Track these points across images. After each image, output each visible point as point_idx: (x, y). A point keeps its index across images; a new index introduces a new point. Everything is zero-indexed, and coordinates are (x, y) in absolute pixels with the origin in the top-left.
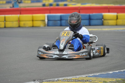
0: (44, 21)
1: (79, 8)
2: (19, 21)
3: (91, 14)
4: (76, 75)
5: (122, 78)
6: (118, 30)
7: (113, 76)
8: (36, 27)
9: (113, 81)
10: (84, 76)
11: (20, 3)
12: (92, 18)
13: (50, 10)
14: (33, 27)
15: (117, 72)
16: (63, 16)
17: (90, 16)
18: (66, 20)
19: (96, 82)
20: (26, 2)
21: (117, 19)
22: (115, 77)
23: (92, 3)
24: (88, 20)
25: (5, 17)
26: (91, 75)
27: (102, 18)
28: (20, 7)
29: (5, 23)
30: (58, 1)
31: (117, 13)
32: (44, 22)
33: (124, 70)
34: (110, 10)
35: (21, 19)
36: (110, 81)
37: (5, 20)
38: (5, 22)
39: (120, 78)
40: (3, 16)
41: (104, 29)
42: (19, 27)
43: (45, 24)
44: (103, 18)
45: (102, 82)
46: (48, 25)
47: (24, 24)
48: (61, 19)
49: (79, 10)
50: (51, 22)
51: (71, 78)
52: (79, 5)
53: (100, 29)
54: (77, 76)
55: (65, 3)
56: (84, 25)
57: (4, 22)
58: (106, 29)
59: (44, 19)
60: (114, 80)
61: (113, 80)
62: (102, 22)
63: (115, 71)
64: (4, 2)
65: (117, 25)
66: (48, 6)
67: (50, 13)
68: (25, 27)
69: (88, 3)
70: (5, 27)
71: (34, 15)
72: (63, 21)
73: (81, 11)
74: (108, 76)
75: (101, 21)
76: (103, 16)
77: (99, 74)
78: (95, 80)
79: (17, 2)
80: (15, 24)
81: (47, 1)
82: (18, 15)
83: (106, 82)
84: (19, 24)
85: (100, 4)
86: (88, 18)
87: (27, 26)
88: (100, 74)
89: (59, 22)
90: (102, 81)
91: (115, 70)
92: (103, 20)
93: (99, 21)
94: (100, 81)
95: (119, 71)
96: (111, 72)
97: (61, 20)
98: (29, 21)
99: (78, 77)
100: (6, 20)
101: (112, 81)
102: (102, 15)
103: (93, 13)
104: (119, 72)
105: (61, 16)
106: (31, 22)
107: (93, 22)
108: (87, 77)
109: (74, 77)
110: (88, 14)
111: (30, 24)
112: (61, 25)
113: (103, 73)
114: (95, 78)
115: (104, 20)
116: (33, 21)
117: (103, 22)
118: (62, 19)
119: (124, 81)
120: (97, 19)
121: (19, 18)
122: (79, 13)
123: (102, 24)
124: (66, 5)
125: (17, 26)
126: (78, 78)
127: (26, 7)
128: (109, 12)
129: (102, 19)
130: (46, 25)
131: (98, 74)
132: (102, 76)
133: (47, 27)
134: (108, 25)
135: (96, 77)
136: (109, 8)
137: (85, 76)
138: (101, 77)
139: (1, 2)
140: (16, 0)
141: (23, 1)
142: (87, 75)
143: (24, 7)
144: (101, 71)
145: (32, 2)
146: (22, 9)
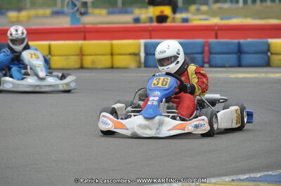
0: (137, 55)
1: (216, 28)
2: (81, 54)
3: (242, 41)
8: (118, 68)
10: (228, 179)
11: (82, 14)
12: (245, 49)
13: (150, 31)
14: (112, 67)
17: (239, 44)
20: (97, 11)
23: (245, 16)
24: (236, 53)
25: (50, 46)
26: (242, 177)
27: (267, 50)
28: (84, 24)
32: (137, 58)
35: (86, 51)
37: (50, 53)
38: (50, 56)
40: (46, 43)
41: (272, 76)
42: (82, 67)
43: (140, 61)
44: (269, 50)
46: (146, 66)
47: (93, 62)
49: (216, 31)
52: (215, 21)
53: (263, 75)
55: (184, 15)
56: (227, 65)
58: (277, 76)
59: (137, 52)
62: (265, 59)
66: (145, 23)
67: (151, 38)
68: (96, 69)
69: (236, 16)
70: (50, 68)
71: (115, 42)
73: (219, 33)
75: (264, 56)
76: (269, 46)
77: (262, 174)
79: (78, 13)
80: (73, 62)
81: (143, 11)
82: (80, 42)
84: (82, 60)
85: (261, 18)
86: (236, 49)
87: (99, 66)
88: (264, 175)
92: (269, 54)
98: (104, 55)
99: (213, 180)
100: (53, 52)
102: (268, 42)
103: (246, 38)
106: (109, 57)
107: (247, 59)
108: (233, 180)
110: (236, 41)
111: (105, 61)
113: (270, 173)
114: (252, 184)
115: (272, 54)
116: (112, 54)
117: (269, 58)
120: (256, 53)
121: (81, 49)
122: (216, 38)
123: (268, 64)
124: (185, 20)
125: (78, 65)
126: (215, 183)
127: (96, 24)
129: (267, 53)
130: (143, 65)
131: (259, 175)
132: (268, 179)
133: (143, 69)
135: (254, 181)
137: (231, 179)
138: (266, 181)
139: (40, 12)
140: (76, 9)
141: (90, 10)
142: (234, 177)
143: (92, 24)
144: (267, 168)
145: (109, 13)
146: (89, 28)
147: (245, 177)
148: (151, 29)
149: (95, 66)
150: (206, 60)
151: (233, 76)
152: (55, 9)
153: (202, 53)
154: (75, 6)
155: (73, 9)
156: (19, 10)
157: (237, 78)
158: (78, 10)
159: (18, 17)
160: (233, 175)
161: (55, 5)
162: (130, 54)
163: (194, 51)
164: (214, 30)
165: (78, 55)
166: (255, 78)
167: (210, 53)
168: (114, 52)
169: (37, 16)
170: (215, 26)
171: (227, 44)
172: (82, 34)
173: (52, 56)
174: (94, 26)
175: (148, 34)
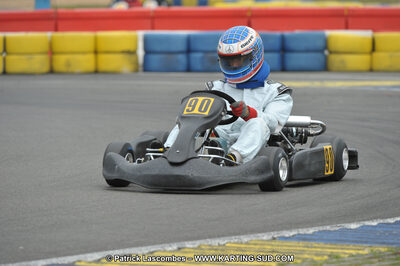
0: (132, 53)
1: (249, 14)
2: (51, 52)
3: (287, 33)
4: (239, 234)
5: (392, 244)
6: (376, 87)
7: (360, 237)
8: (105, 73)
9: (362, 255)
10: (266, 237)
12: (292, 45)
13: (152, 18)
14: (96, 72)
15: (375, 223)
16: (196, 38)
17: (283, 39)
18: (206, 52)
19: (306, 256)
21: (373, 49)
22: (366, 242)
24: (278, 51)
25: (5, 40)
26: (287, 234)
27: (325, 46)
28: (56, 8)
29: (4, 60)
31: (374, 30)
32: (133, 57)
33: (398, 219)
34: (350, 21)
35: (57, 48)
36: (351, 255)
37: (5, 50)
38: (4, 55)
39: (384, 243)
41: (331, 84)
42: (52, 71)
43: (137, 63)
44: (327, 47)
45: (326, 257)
46: (146, 68)
47: (68, 64)
48: (189, 47)
49: (249, 18)
50: (155, 59)
51: (222, 243)
52: (247, 3)
53: (317, 84)
54: (242, 237)
57: (1, 54)
58: (339, 84)
59: (132, 49)
60: (366, 251)
61: (361, 252)
62: (323, 61)
63: (367, 223)
65: (371, 70)
67: (153, 28)
68: (72, 74)
70: (5, 73)
71: (102, 34)
72: (196, 57)
73: (254, 22)
74: (343, 238)
75: (319, 55)
76: (326, 41)
77: (316, 229)
78: (302, 252)
80: (39, 63)
82: (49, 34)
83: (337, 257)
84: (51, 61)
86: (277, 45)
87: (78, 69)
88: (320, 232)
89: (182, 58)
90: (323, 255)
91: (368, 220)
92: (326, 52)
93: (313, 55)
94: (317, 255)
95: (382, 221)
96: (353, 226)
97: (189, 51)
98: (84, 53)
99: (245, 239)
100: (9, 49)
101: (358, 255)
102: (324, 35)
103: (293, 29)
104: (380, 225)
105: (189, 40)
106: (91, 57)
107: (293, 59)
108: (274, 239)
109: (234, 239)
110: (278, 33)
111: (86, 62)
112: (189, 69)
113: (328, 228)
114: (301, 244)
115: (331, 52)
116: (96, 52)
117: (326, 59)
118: (193, 47)
119: (395, 254)
120: (308, 51)
121: (51, 44)
123: (325, 68)
124: (203, 2)
125: (46, 68)
126: (247, 243)
127: (73, 7)
128: (347, 27)
129: (321, 51)
130: (141, 69)
131: (311, 231)
132: (325, 237)
133: (141, 74)
134: (345, 71)
135: (305, 240)
136: (346, 13)
137: (270, 237)
138: (320, 239)
142: (275, 234)
143: (67, 7)
144: (322, 221)
146: (62, 14)
147: (292, 234)
148: (152, 15)
149: (71, 69)
160: (273, 231)
162: (123, 52)
164: (246, 17)
165: (46, 53)
166: (305, 88)
168: (99, 49)
170: (247, 10)
172: (52, 23)
173: (8, 54)
174: (70, 11)
175: (149, 22)
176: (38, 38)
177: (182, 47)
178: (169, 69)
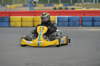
1: (84, 12)
2: (34, 21)
3: (94, 17)
11: (34, 6)
12: (95, 20)
13: (60, 13)
16: (71, 18)
18: (73, 21)
20: (40, 5)
23: (96, 8)
24: (92, 21)
25: (22, 18)
28: (35, 10)
30: (67, 6)
37: (22, 21)
40: (20, 17)
42: (34, 26)
46: (58, 25)
48: (69, 20)
50: (60, 23)
52: (84, 9)
55: (73, 7)
56: (88, 26)
57: (21, 22)
59: (54, 20)
64: (22, 5)
66: (58, 10)
69: (92, 7)
70: (22, 26)
72: (71, 22)
73: (85, 14)
80: (30, 24)
81: (58, 5)
82: (33, 17)
84: (33, 23)
89: (67, 23)
97: (69, 21)
105: (69, 18)
107: (96, 23)
110: (92, 17)
112: (69, 26)
118: (70, 20)
120: (99, 21)
121: (33, 19)
122: (84, 16)
124: (73, 9)
125: (32, 25)
127: (39, 10)
139: (19, 5)
140: (32, 4)
141: (37, 5)
145: (45, 6)
146: (36, 11)
148: (60, 12)
150: (80, 24)
151: (90, 30)
152: (24, 4)
153: (79, 21)
154: (31, 3)
155: (30, 4)
156: (11, 4)
157: (91, 31)
158: (32, 5)
159: (10, 7)
161: (24, 3)
163: (76, 20)
164: (83, 12)
165: (32, 22)
166: (98, 31)
167: (82, 21)
169: (17, 7)
170: (84, 11)
171: (88, 18)
172: (34, 14)
174: (38, 11)
175: (59, 14)
176: (30, 18)
177: (67, 20)
178: (63, 26)
